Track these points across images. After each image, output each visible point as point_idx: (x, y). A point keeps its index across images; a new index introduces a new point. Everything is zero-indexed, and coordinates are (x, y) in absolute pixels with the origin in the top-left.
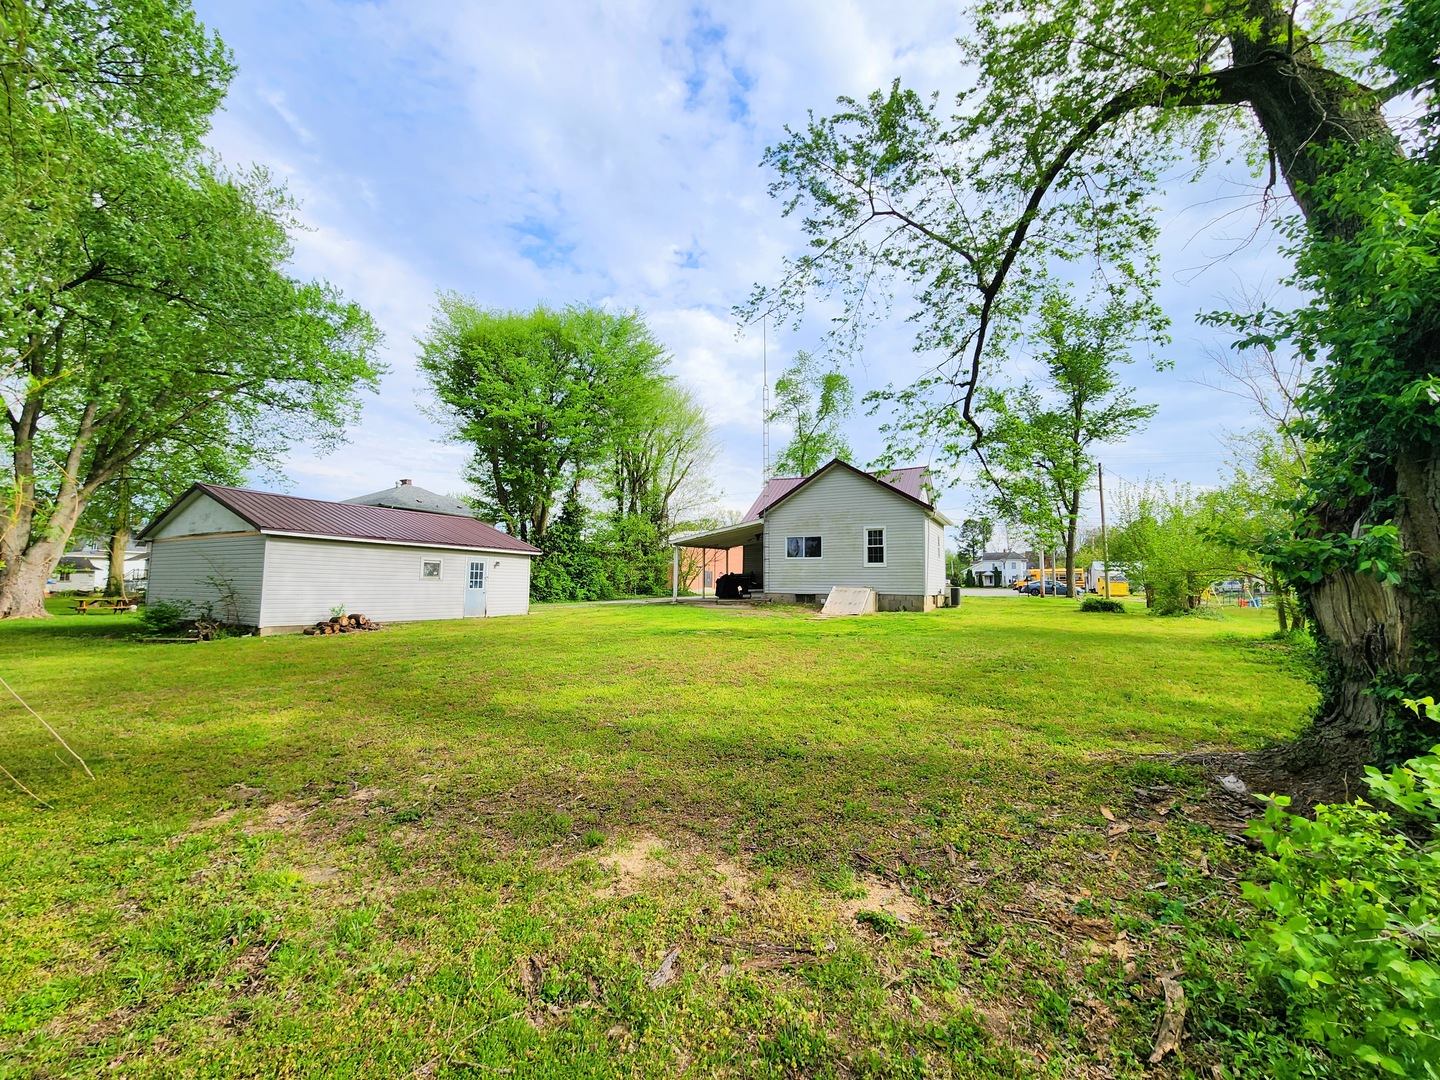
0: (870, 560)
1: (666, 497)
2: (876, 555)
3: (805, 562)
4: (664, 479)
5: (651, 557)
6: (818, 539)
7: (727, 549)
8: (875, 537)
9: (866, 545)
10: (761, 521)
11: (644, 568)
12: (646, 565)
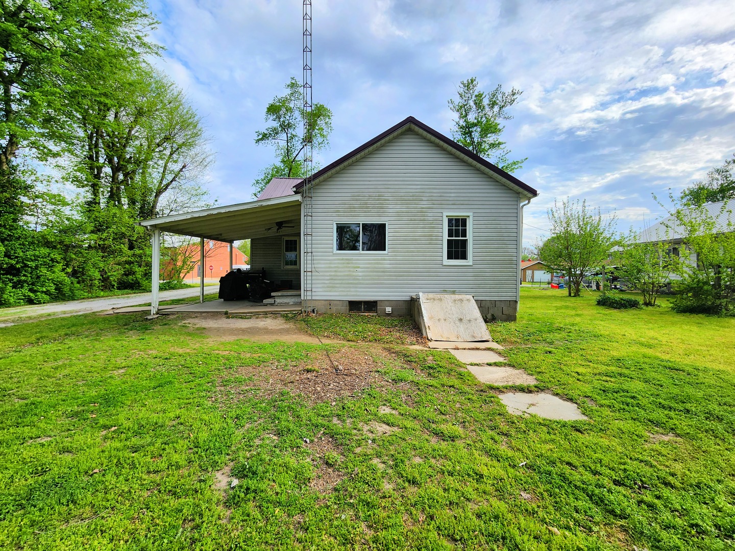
0: (449, 257)
1: (157, 196)
2: (457, 250)
3: (363, 258)
4: (154, 176)
5: (138, 252)
6: (382, 227)
7: (231, 242)
8: (458, 226)
9: (446, 237)
10: (298, 197)
11: (130, 263)
12: (132, 259)
